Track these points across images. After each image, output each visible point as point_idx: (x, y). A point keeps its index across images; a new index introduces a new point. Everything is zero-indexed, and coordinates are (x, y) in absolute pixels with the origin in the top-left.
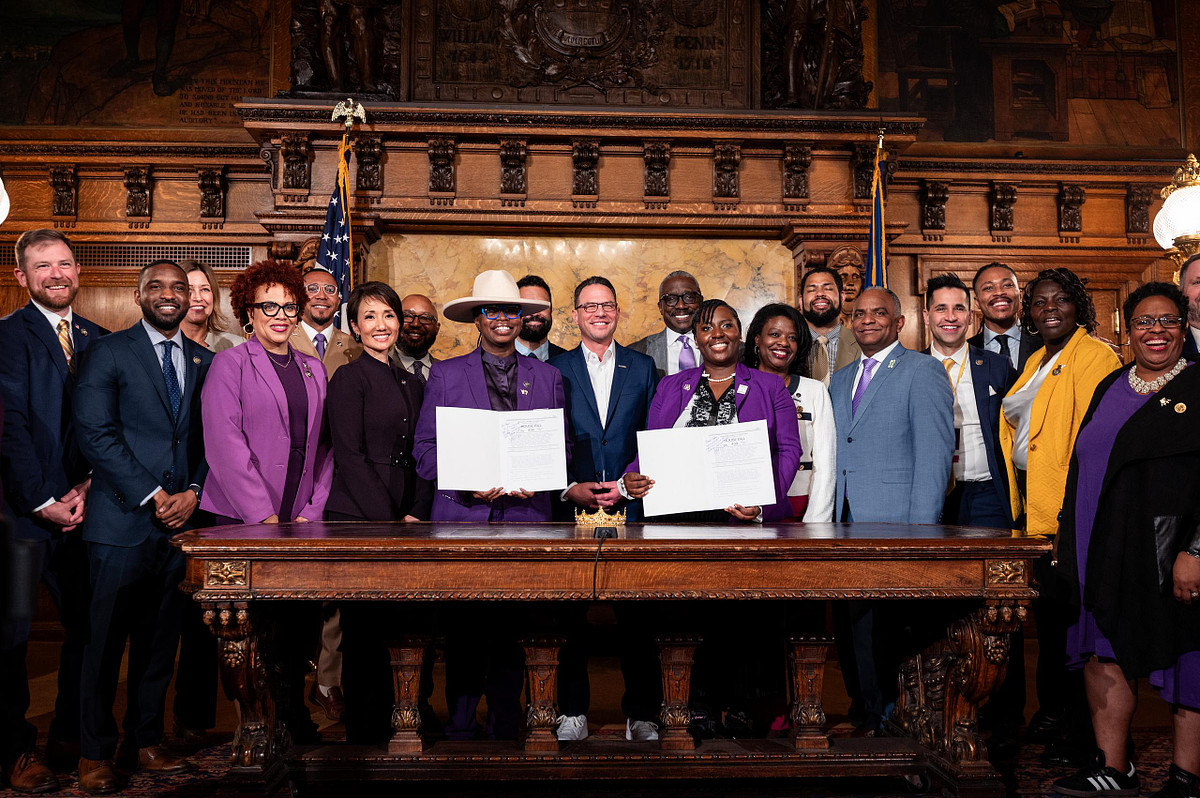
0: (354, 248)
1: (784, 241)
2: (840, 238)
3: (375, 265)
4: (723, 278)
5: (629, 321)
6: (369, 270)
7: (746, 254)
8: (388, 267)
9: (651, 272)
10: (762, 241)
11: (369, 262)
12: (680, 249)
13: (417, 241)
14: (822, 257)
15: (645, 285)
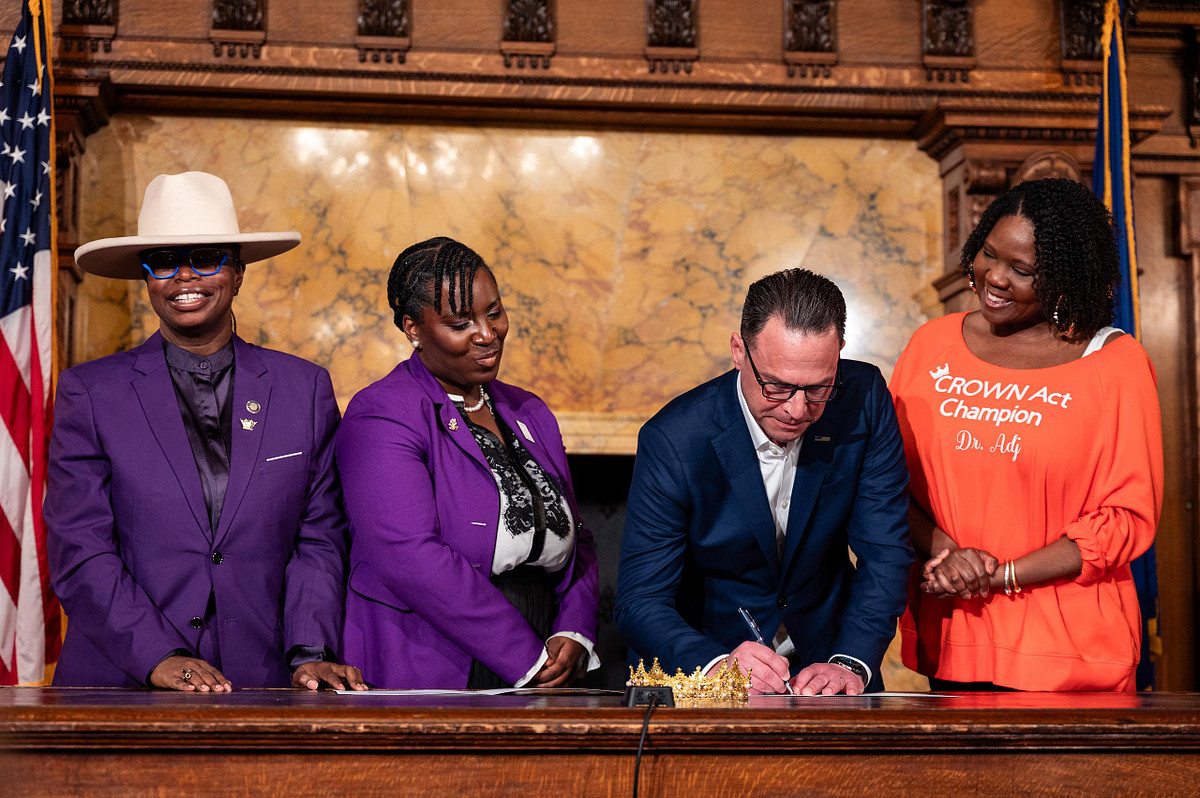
0: (58, 139)
1: (923, 142)
2: (1035, 136)
3: (93, 178)
4: (801, 215)
5: (612, 299)
6: (83, 188)
7: (846, 166)
8: (122, 182)
9: (657, 199)
10: (877, 142)
11: (84, 171)
12: (715, 154)
13: (184, 130)
14: (1002, 174)
15: (644, 227)
